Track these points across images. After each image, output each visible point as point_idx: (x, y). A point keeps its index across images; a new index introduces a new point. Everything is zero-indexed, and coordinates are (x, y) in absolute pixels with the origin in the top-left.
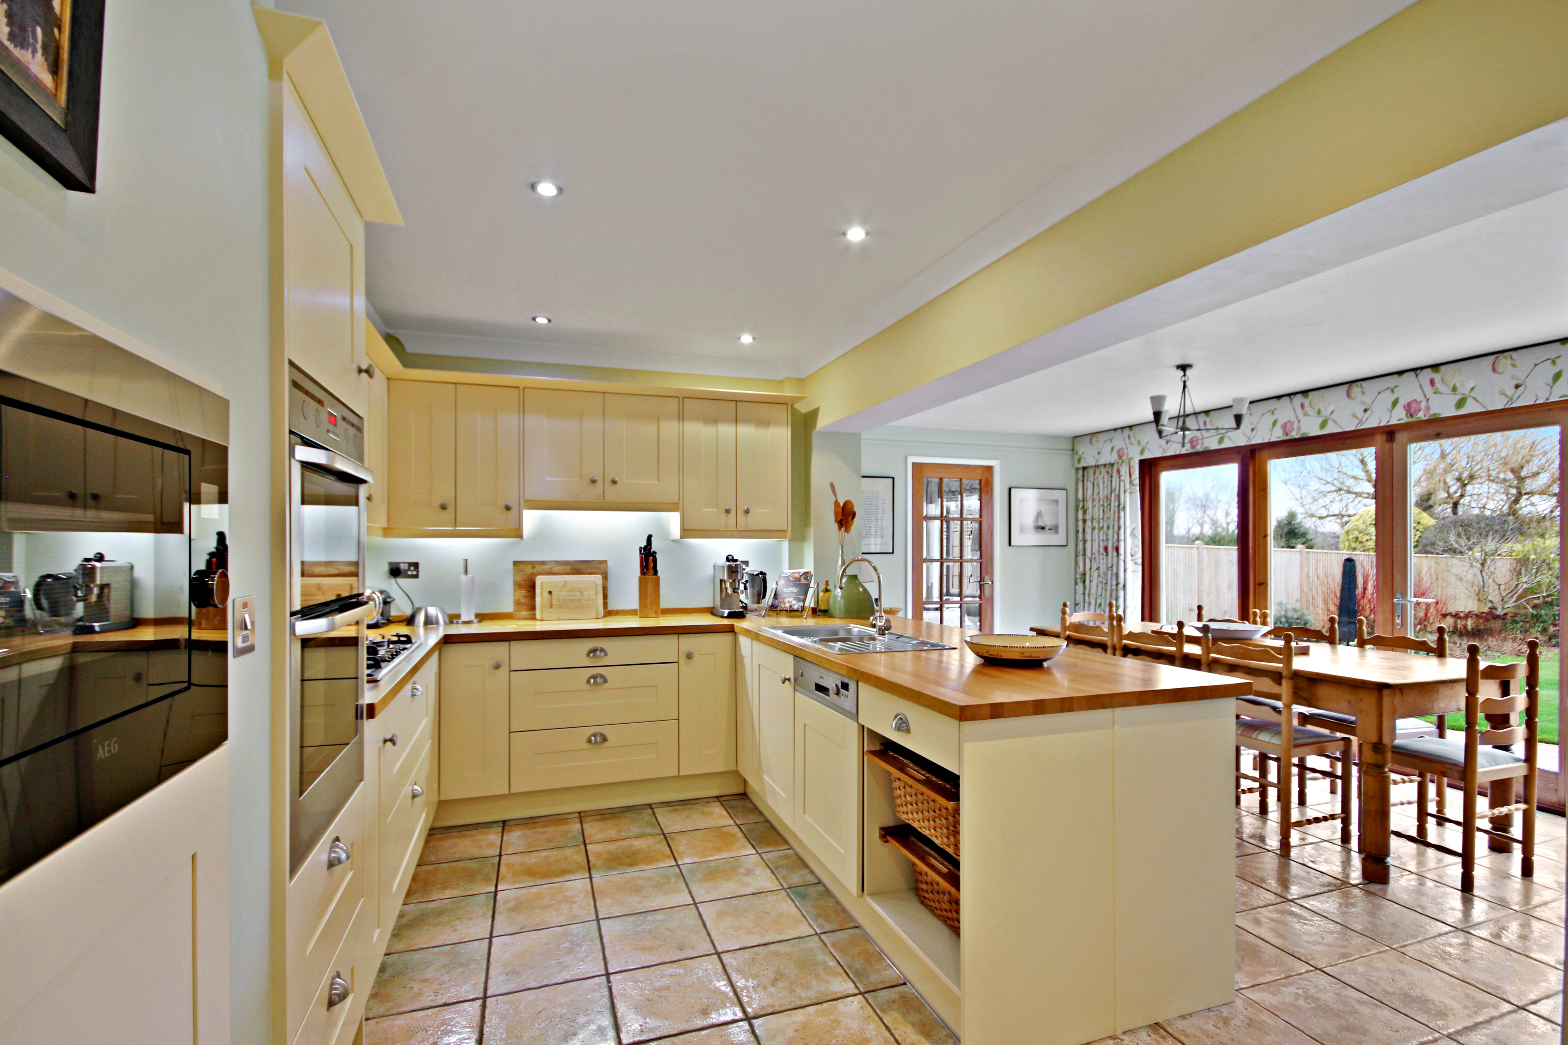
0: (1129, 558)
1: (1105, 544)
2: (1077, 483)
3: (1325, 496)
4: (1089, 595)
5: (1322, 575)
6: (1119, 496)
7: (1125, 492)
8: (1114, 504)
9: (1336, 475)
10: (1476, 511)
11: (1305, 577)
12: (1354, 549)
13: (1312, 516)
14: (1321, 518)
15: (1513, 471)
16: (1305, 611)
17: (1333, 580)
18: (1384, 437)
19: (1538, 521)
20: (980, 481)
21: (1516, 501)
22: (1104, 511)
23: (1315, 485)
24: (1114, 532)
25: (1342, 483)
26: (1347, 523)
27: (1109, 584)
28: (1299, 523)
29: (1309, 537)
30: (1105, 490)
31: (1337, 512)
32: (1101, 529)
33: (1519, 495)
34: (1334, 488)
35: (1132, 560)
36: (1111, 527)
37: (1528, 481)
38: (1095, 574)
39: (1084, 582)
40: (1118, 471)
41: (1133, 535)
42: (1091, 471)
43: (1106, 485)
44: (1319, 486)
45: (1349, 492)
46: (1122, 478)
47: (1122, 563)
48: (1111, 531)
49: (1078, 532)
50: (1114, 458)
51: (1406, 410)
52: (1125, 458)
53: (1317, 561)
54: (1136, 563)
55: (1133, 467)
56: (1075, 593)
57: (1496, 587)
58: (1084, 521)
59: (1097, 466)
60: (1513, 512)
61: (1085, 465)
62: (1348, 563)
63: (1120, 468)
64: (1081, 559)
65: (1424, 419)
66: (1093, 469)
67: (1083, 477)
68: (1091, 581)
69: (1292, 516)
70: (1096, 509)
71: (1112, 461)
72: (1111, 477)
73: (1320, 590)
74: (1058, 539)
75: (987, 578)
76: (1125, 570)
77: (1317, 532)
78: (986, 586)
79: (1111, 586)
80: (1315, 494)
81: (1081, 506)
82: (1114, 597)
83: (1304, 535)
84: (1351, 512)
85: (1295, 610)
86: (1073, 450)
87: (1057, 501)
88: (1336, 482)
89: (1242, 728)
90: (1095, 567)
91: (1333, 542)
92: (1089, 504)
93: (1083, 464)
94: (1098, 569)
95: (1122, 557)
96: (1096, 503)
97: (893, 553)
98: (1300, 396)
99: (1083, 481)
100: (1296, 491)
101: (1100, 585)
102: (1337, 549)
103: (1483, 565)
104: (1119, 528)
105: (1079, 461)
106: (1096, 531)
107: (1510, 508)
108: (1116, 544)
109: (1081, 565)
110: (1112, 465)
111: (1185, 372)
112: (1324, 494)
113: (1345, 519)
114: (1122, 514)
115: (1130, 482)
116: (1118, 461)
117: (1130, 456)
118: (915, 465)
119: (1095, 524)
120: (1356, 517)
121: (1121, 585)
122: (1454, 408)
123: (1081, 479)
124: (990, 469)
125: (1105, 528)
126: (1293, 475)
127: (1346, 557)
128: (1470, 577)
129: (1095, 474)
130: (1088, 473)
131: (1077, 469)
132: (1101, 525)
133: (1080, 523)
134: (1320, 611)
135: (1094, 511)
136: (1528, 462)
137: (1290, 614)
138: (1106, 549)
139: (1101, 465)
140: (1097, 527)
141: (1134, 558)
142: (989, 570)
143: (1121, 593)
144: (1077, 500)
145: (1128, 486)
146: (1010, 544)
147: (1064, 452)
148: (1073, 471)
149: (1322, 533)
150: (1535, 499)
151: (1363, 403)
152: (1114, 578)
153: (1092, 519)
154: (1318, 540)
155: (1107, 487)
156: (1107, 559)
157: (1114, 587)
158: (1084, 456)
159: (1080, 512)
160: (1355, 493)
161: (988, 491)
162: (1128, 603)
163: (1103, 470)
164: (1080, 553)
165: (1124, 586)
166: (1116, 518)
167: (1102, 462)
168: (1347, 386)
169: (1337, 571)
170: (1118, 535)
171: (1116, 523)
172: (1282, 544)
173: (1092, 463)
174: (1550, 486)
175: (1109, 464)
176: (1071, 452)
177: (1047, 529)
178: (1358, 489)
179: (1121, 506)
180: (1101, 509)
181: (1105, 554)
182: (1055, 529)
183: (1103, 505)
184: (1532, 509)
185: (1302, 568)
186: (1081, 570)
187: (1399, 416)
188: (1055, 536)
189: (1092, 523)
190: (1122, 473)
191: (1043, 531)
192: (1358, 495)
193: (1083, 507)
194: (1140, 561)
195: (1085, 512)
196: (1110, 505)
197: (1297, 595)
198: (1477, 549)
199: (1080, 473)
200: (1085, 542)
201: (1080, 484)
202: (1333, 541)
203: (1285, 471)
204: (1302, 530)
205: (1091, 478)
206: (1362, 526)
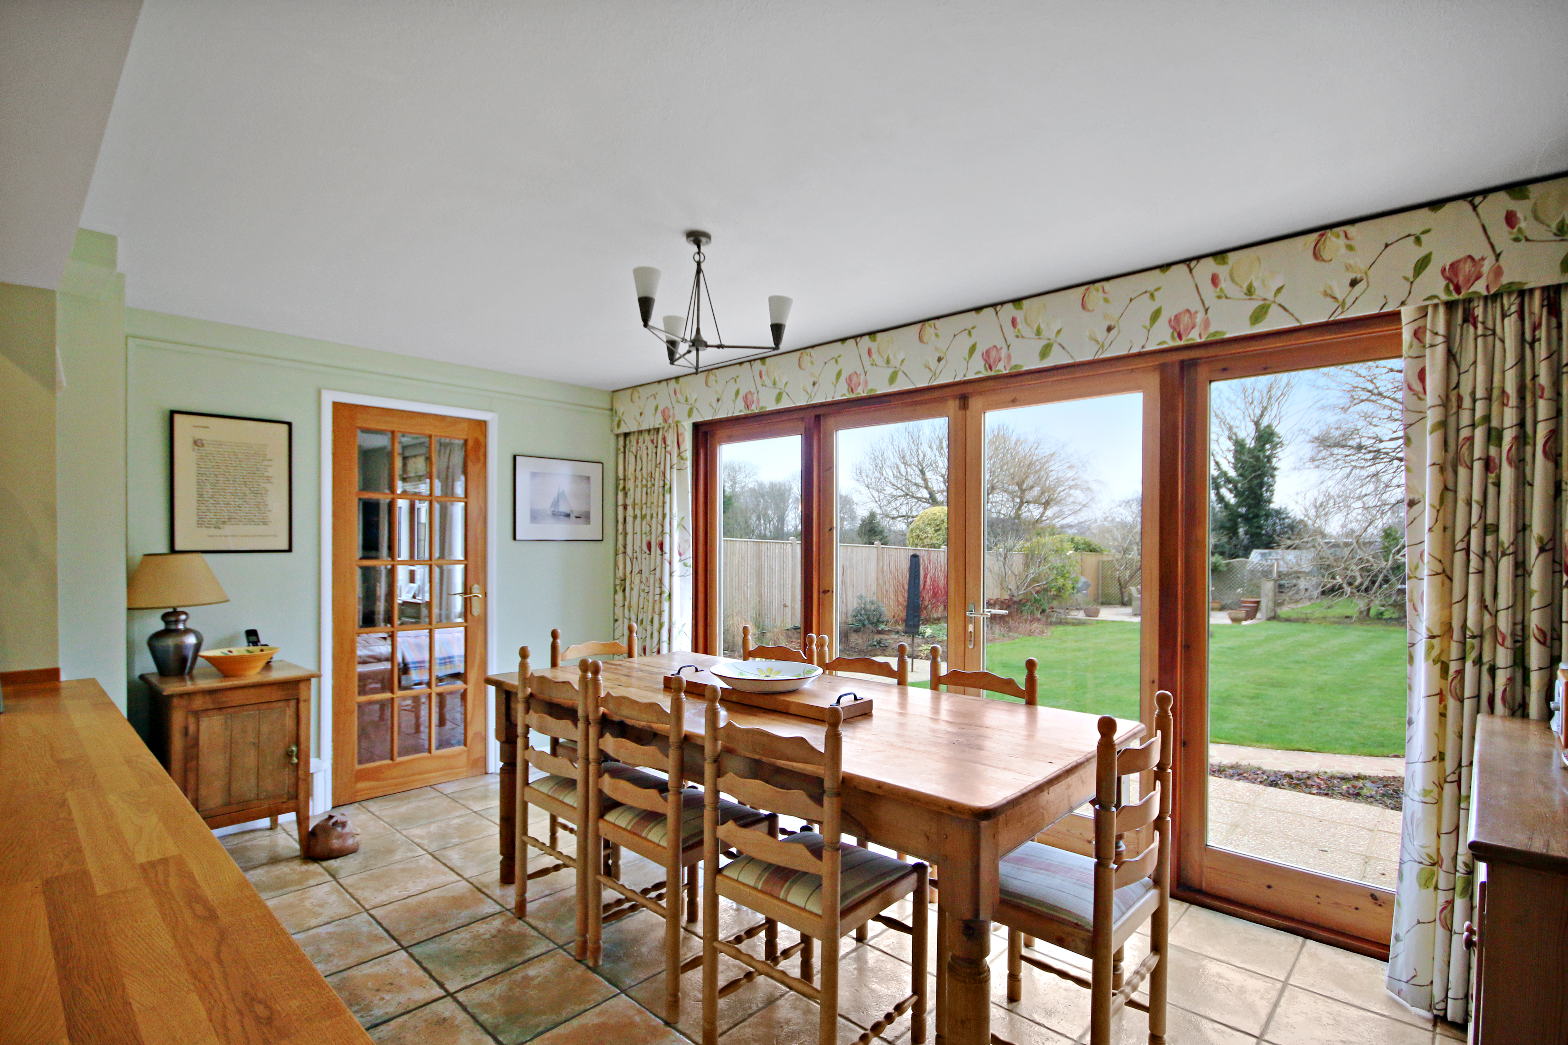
0: (676, 557)
1: (648, 538)
2: (617, 455)
3: (896, 499)
4: (630, 607)
5: (893, 570)
6: (664, 474)
7: (671, 467)
8: (659, 483)
9: (904, 482)
10: (995, 515)
11: (880, 571)
12: (917, 545)
13: (887, 516)
14: (893, 518)
15: (1018, 484)
16: (881, 604)
17: (902, 573)
18: (957, 402)
19: (1034, 524)
20: (466, 441)
21: (1020, 508)
22: (647, 493)
23: (889, 490)
24: (657, 522)
25: (908, 489)
26: (911, 523)
27: (651, 593)
28: (878, 523)
29: (885, 534)
30: (649, 463)
31: (904, 514)
32: (643, 517)
33: (1022, 503)
34: (902, 493)
35: (680, 560)
36: (655, 515)
37: (1027, 493)
38: (637, 580)
39: (624, 590)
40: (664, 439)
41: (682, 526)
42: (633, 439)
43: (650, 458)
44: (892, 490)
45: (913, 497)
46: (668, 449)
47: (667, 565)
48: (654, 519)
49: (617, 521)
50: (658, 422)
51: (985, 360)
52: (670, 421)
53: (890, 556)
54: (685, 565)
55: (682, 434)
56: (615, 604)
57: (1014, 577)
58: (625, 507)
59: (640, 432)
60: (1018, 516)
61: (627, 431)
62: (914, 559)
63: (666, 434)
64: (620, 557)
65: (1005, 372)
66: (636, 434)
67: (625, 447)
68: (632, 589)
69: (873, 515)
70: (638, 490)
71: (657, 426)
72: (656, 447)
73: (891, 583)
74: (591, 530)
75: (476, 590)
76: (671, 575)
77: (890, 530)
78: (474, 600)
79: (654, 595)
80: (888, 498)
81: (621, 487)
82: (657, 611)
83: (881, 532)
84: (914, 514)
85: (872, 603)
86: (611, 410)
87: (588, 478)
88: (904, 488)
89: (766, 875)
90: (636, 570)
91: (902, 540)
92: (630, 484)
93: (624, 429)
94: (640, 572)
95: (667, 556)
96: (638, 482)
97: (290, 550)
98: (867, 338)
99: (625, 452)
100: (876, 494)
101: (642, 594)
102: (905, 545)
103: (1005, 558)
104: (664, 516)
105: (619, 426)
106: (638, 520)
107: (1016, 513)
108: (660, 539)
109: (621, 567)
110: (657, 430)
111: (698, 244)
112: (896, 498)
113: (910, 520)
114: (667, 496)
115: (679, 455)
116: (663, 424)
117: (676, 419)
118: (337, 407)
119: (638, 512)
120: (918, 518)
121: (666, 595)
122: (1037, 358)
123: (622, 449)
124: (482, 425)
125: (648, 517)
126: (873, 480)
127: (911, 553)
128: (996, 569)
129: (638, 443)
130: (630, 442)
131: (618, 436)
132: (644, 513)
133: (620, 509)
134: (892, 603)
135: (635, 494)
136: (1027, 477)
137: (868, 607)
138: (649, 545)
139: (645, 430)
140: (639, 515)
141: (683, 557)
142: (481, 577)
143: (666, 605)
144: (617, 479)
145: (675, 459)
146: (515, 538)
147: (601, 411)
148: (613, 438)
149: (894, 532)
150: (1031, 506)
151: (936, 349)
152: (657, 585)
153: (634, 504)
154: (892, 537)
155: (651, 460)
156: (650, 558)
157: (657, 597)
158: (624, 418)
159: (621, 495)
160: (917, 498)
161: (478, 460)
162: (674, 619)
163: (647, 437)
164: (621, 550)
165: (670, 595)
166: (661, 504)
167: (645, 427)
168: (920, 325)
169: (905, 565)
170: (663, 526)
171: (660, 510)
172: (865, 540)
173: (634, 428)
174: (1040, 496)
175: (654, 429)
176: (609, 412)
177: (573, 517)
178: (919, 495)
179: (667, 487)
180: (644, 490)
181: (648, 552)
182: (585, 517)
183: (646, 486)
184: (1029, 514)
185: (878, 563)
186: (620, 573)
187: (976, 369)
188: (587, 526)
189: (634, 509)
190: (668, 442)
191: (567, 519)
192: (919, 499)
193: (624, 488)
194: (690, 562)
195: (626, 495)
196: (654, 485)
197: (874, 588)
198: (1001, 545)
199: (621, 440)
200: (626, 534)
201: (621, 457)
202: (902, 538)
203: (867, 476)
204: (880, 528)
205: (634, 449)
206: (922, 526)
